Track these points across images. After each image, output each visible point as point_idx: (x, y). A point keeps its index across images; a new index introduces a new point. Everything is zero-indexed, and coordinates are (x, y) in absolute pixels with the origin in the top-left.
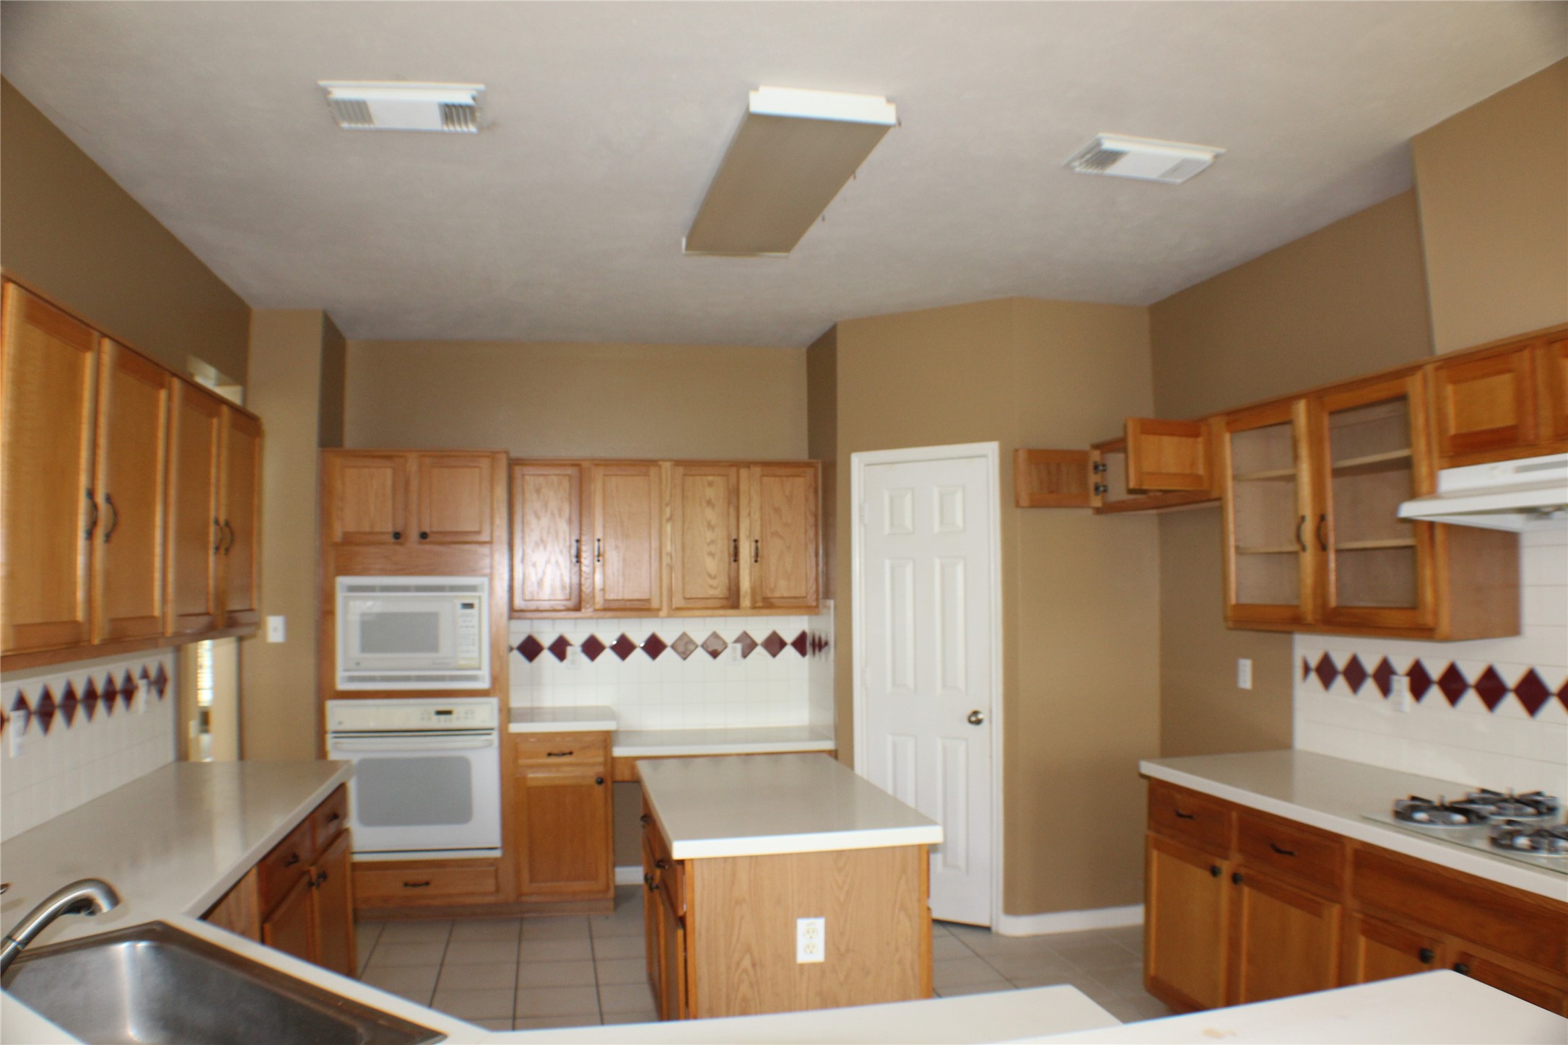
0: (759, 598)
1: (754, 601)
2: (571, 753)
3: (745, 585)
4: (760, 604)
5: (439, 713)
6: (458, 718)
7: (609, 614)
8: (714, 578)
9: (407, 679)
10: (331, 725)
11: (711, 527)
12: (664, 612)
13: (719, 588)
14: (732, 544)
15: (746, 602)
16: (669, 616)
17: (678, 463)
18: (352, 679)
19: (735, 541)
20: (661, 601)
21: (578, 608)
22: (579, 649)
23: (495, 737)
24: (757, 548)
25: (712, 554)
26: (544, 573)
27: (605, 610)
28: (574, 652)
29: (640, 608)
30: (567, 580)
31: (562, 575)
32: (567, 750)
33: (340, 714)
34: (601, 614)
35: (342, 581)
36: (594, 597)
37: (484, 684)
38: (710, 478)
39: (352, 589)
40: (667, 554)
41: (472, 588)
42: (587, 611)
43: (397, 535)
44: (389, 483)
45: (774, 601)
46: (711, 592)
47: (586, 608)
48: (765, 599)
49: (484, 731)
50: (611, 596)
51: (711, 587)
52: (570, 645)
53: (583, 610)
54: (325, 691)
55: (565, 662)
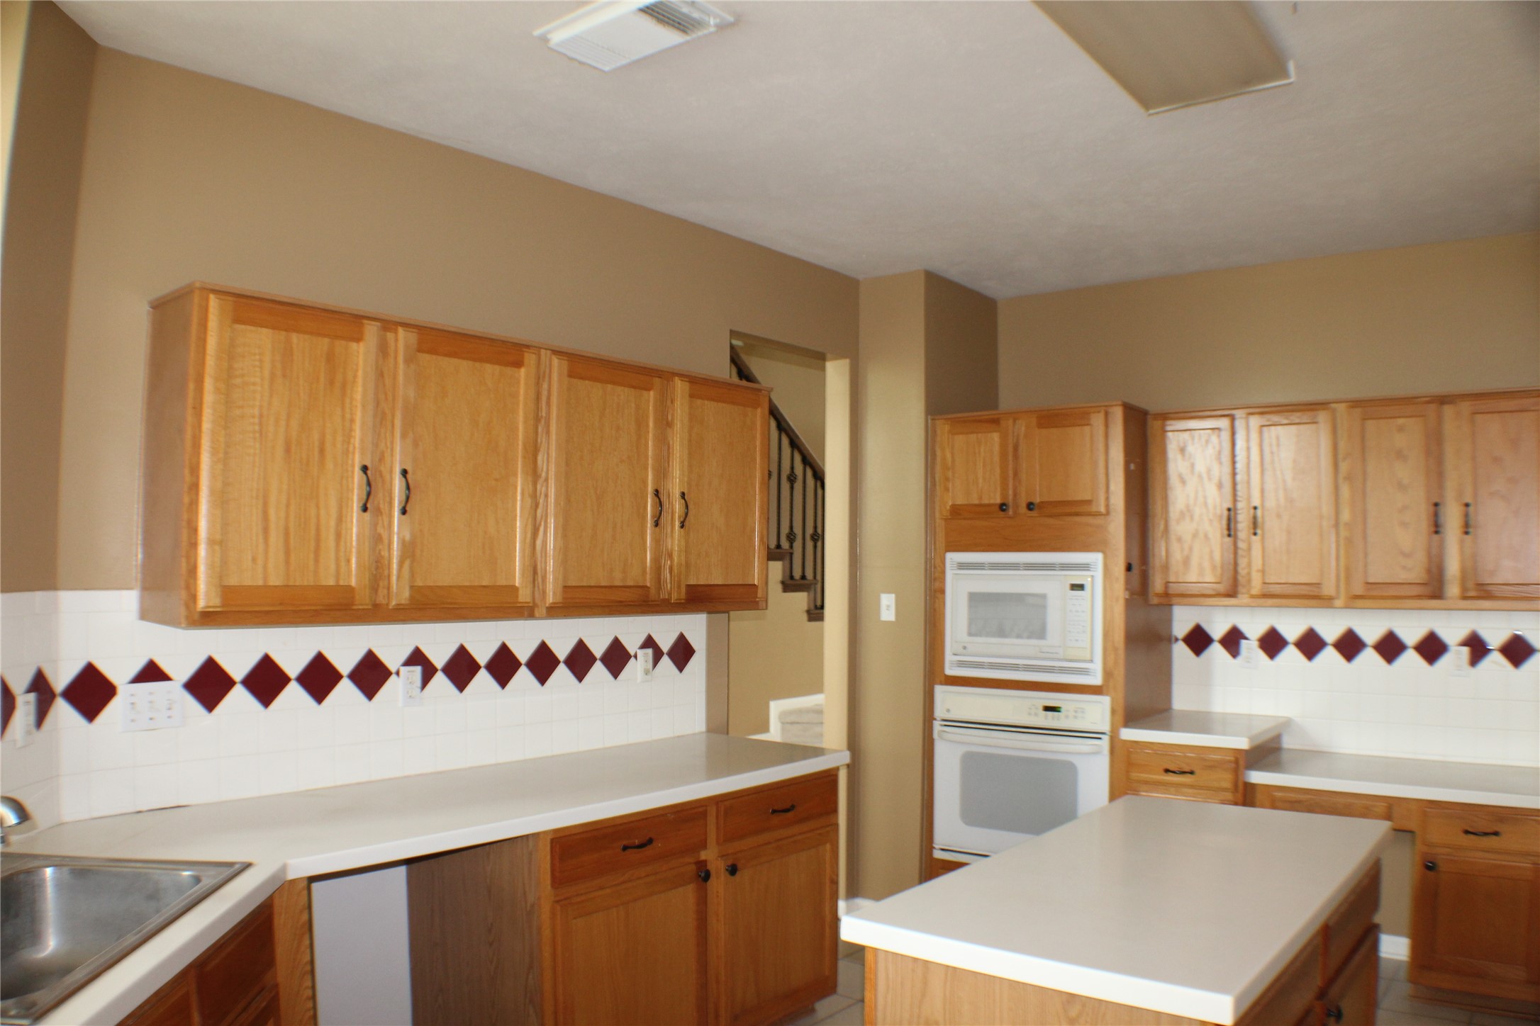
0: (1470, 584)
1: (1464, 589)
2: (1192, 773)
3: (1453, 567)
4: (1472, 594)
5: (1047, 709)
6: (1067, 717)
7: (1270, 601)
8: (1407, 555)
9: (1015, 667)
10: (939, 712)
11: (1401, 487)
12: (1338, 603)
13: (1413, 570)
14: (1432, 509)
15: (1453, 590)
16: (1347, 607)
17: (1355, 403)
18: (962, 664)
19: (1436, 505)
20: (1338, 586)
21: (1232, 593)
22: (1255, 644)
23: (1105, 743)
24: (1466, 515)
25: (1404, 525)
26: (1191, 549)
27: (1265, 596)
28: (1250, 647)
29: (1312, 596)
30: (1217, 556)
31: (1211, 552)
32: (1187, 769)
33: (949, 701)
34: (1262, 601)
35: (953, 558)
36: (1249, 581)
37: (1096, 679)
38: (1401, 421)
39: (962, 566)
40: (1346, 524)
41: (1085, 567)
42: (1243, 599)
43: (1003, 507)
44: (996, 448)
45: (1490, 588)
46: (1403, 576)
47: (1243, 594)
48: (1480, 586)
49: (1095, 735)
50: (1272, 579)
51: (1404, 568)
52: (1246, 638)
53: (1239, 596)
54: (934, 674)
55: (1239, 659)
